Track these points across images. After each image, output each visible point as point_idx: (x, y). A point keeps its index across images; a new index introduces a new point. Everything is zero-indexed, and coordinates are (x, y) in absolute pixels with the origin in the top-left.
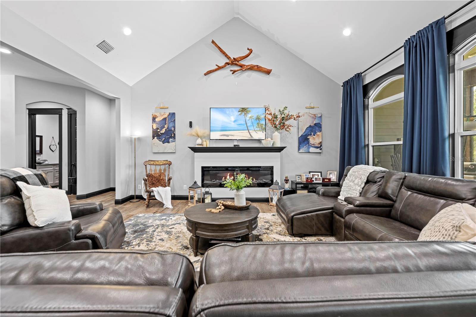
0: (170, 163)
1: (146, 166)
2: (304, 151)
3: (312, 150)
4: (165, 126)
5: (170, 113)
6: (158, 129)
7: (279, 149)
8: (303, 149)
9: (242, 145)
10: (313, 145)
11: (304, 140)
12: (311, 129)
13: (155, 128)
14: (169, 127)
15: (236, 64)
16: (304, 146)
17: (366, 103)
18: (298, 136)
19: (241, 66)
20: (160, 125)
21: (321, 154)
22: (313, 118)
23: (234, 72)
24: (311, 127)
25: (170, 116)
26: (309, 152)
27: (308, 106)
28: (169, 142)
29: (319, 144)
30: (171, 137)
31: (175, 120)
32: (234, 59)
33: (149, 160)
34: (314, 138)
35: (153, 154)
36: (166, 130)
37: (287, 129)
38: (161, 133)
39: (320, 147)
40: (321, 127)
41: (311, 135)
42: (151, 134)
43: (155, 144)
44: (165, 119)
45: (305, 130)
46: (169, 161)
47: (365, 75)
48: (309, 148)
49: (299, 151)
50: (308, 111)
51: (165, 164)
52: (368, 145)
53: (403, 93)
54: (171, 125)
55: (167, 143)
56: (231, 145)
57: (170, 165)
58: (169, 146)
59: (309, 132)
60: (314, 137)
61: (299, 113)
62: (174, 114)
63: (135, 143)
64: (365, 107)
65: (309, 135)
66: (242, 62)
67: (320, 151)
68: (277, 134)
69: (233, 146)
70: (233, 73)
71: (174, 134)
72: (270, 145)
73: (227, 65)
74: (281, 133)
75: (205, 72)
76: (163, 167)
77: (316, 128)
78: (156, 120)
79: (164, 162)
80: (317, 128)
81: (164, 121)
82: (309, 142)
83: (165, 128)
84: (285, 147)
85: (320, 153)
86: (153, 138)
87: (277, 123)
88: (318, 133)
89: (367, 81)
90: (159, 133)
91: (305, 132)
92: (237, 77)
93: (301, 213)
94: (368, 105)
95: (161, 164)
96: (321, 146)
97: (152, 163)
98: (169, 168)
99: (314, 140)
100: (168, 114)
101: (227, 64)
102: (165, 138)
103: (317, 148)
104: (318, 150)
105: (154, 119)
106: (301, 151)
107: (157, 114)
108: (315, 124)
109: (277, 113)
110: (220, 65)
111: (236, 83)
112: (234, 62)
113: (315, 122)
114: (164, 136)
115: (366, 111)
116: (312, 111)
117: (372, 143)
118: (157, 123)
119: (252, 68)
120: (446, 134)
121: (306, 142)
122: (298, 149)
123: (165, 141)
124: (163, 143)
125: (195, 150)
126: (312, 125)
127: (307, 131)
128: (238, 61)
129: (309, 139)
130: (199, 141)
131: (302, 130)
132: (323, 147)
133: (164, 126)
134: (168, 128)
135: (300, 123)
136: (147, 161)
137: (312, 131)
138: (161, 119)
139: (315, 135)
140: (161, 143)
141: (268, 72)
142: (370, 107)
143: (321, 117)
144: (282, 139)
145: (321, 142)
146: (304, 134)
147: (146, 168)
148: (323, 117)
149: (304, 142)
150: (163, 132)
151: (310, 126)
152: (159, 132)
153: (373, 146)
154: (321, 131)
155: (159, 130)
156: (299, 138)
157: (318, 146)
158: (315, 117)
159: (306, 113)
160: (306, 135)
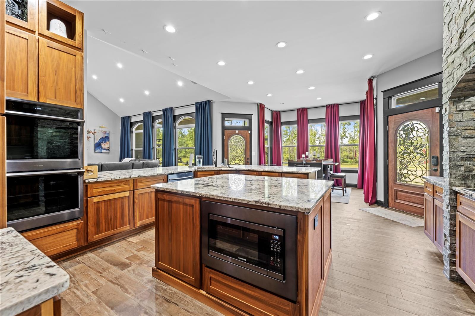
3: (103, 151)
8: (98, 150)
12: (102, 139)
17: (132, 130)
18: (94, 143)
22: (104, 133)
26: (102, 153)
27: (101, 126)
37: (87, 139)
39: (108, 149)
40: (109, 139)
41: (103, 143)
47: (131, 118)
48: (101, 150)
50: (100, 129)
52: (133, 149)
53: (142, 130)
61: (95, 130)
64: (132, 132)
65: (101, 143)
67: (109, 152)
77: (106, 139)
80: (107, 139)
82: (101, 147)
85: (109, 153)
88: (107, 142)
89: (133, 120)
94: (133, 131)
96: (109, 149)
99: (104, 145)
103: (107, 150)
104: (107, 152)
106: (96, 152)
108: (105, 137)
113: (105, 136)
115: (132, 134)
117: (134, 149)
120: (152, 147)
121: (99, 147)
122: (94, 150)
126: (104, 137)
127: (100, 140)
132: (110, 150)
135: (95, 136)
137: (103, 141)
139: (105, 143)
142: (133, 132)
143: (109, 133)
145: (109, 147)
146: (99, 142)
148: (110, 133)
149: (98, 146)
151: (102, 138)
153: (135, 150)
154: (109, 141)
156: (95, 144)
157: (106, 149)
158: (105, 133)
159: (100, 130)
160: (100, 142)
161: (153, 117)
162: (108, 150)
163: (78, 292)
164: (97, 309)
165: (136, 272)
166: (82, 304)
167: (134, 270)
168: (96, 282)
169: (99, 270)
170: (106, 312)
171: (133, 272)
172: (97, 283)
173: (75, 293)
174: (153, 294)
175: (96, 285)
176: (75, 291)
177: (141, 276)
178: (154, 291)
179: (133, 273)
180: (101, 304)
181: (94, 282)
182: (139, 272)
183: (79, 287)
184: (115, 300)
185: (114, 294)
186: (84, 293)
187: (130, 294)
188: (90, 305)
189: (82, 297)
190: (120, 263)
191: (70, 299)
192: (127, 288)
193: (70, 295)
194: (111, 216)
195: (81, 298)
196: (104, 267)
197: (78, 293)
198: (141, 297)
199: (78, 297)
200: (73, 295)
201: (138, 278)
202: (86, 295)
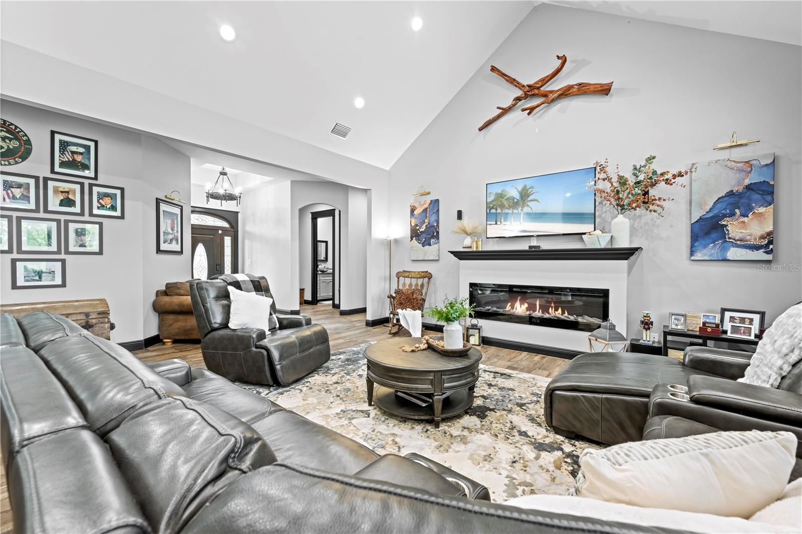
0: (430, 275)
1: (398, 278)
2: (706, 258)
3: (735, 253)
4: (426, 221)
5: (431, 201)
6: (417, 225)
7: (626, 254)
8: (705, 251)
9: (546, 245)
10: (738, 242)
11: (707, 231)
12: (731, 200)
13: (413, 225)
14: (431, 222)
15: (533, 95)
16: (709, 244)
18: (691, 220)
19: (545, 95)
20: (419, 220)
21: (773, 265)
22: (742, 171)
23: (531, 110)
24: (734, 194)
25: (431, 206)
26: (725, 260)
27: (726, 142)
28: (430, 245)
29: (762, 237)
30: (433, 237)
31: (438, 210)
32: (529, 86)
33: (404, 271)
34: (743, 222)
35: (411, 262)
36: (426, 226)
37: (651, 207)
38: (420, 232)
39: (768, 243)
40: (771, 193)
41: (732, 214)
42: (408, 233)
43: (414, 248)
44: (425, 210)
45: (712, 204)
46: (430, 273)
48: (724, 249)
49: (693, 258)
50: (721, 155)
51: (424, 277)
54: (433, 218)
55: (428, 246)
56: (524, 246)
57: (429, 279)
58: (431, 251)
59: (725, 209)
60: (746, 219)
62: (437, 201)
63: (391, 245)
65: (725, 216)
66: (546, 88)
67: (769, 257)
68: (621, 221)
69: (528, 249)
70: (529, 114)
71: (438, 233)
73: (518, 101)
74: (631, 218)
75: (481, 124)
76: (420, 281)
77: (752, 195)
78: (415, 212)
79: (423, 274)
80: (758, 196)
81: (424, 214)
82: (725, 234)
83: (425, 224)
85: (769, 262)
86: (412, 240)
88: (761, 210)
90: (419, 232)
91: (711, 209)
92: (539, 117)
93: (571, 388)
95: (418, 276)
96: (771, 242)
97: (406, 274)
98: (428, 283)
99: (742, 228)
100: (430, 201)
101: (518, 99)
102: (425, 238)
103: (756, 247)
104: (760, 255)
105: (412, 211)
106: (698, 256)
107: (417, 205)
108: (749, 188)
109: (628, 173)
110: (505, 106)
111: (537, 129)
112: (531, 91)
113: (747, 182)
114: (424, 235)
116: (738, 154)
118: (416, 218)
119: (566, 93)
121: (714, 235)
122: (689, 251)
123: (425, 243)
124: (423, 246)
125: (460, 255)
126: (739, 189)
127: (719, 206)
128: (538, 88)
129: (726, 226)
130: (468, 241)
131: (700, 205)
132: (779, 245)
133: (424, 221)
134: (429, 223)
136: (401, 272)
137: (736, 205)
138: (421, 211)
139: (747, 216)
140: (420, 245)
141: (605, 90)
143: (772, 164)
144: (633, 231)
145: (769, 234)
146: (710, 215)
147: (398, 281)
148: (780, 164)
149: (707, 233)
150: (423, 230)
151: (731, 194)
152: (418, 230)
154: (771, 203)
155: (418, 228)
156: (692, 225)
157: (758, 243)
158: (748, 167)
159: (719, 161)
160: (716, 216)
162: (767, 245)
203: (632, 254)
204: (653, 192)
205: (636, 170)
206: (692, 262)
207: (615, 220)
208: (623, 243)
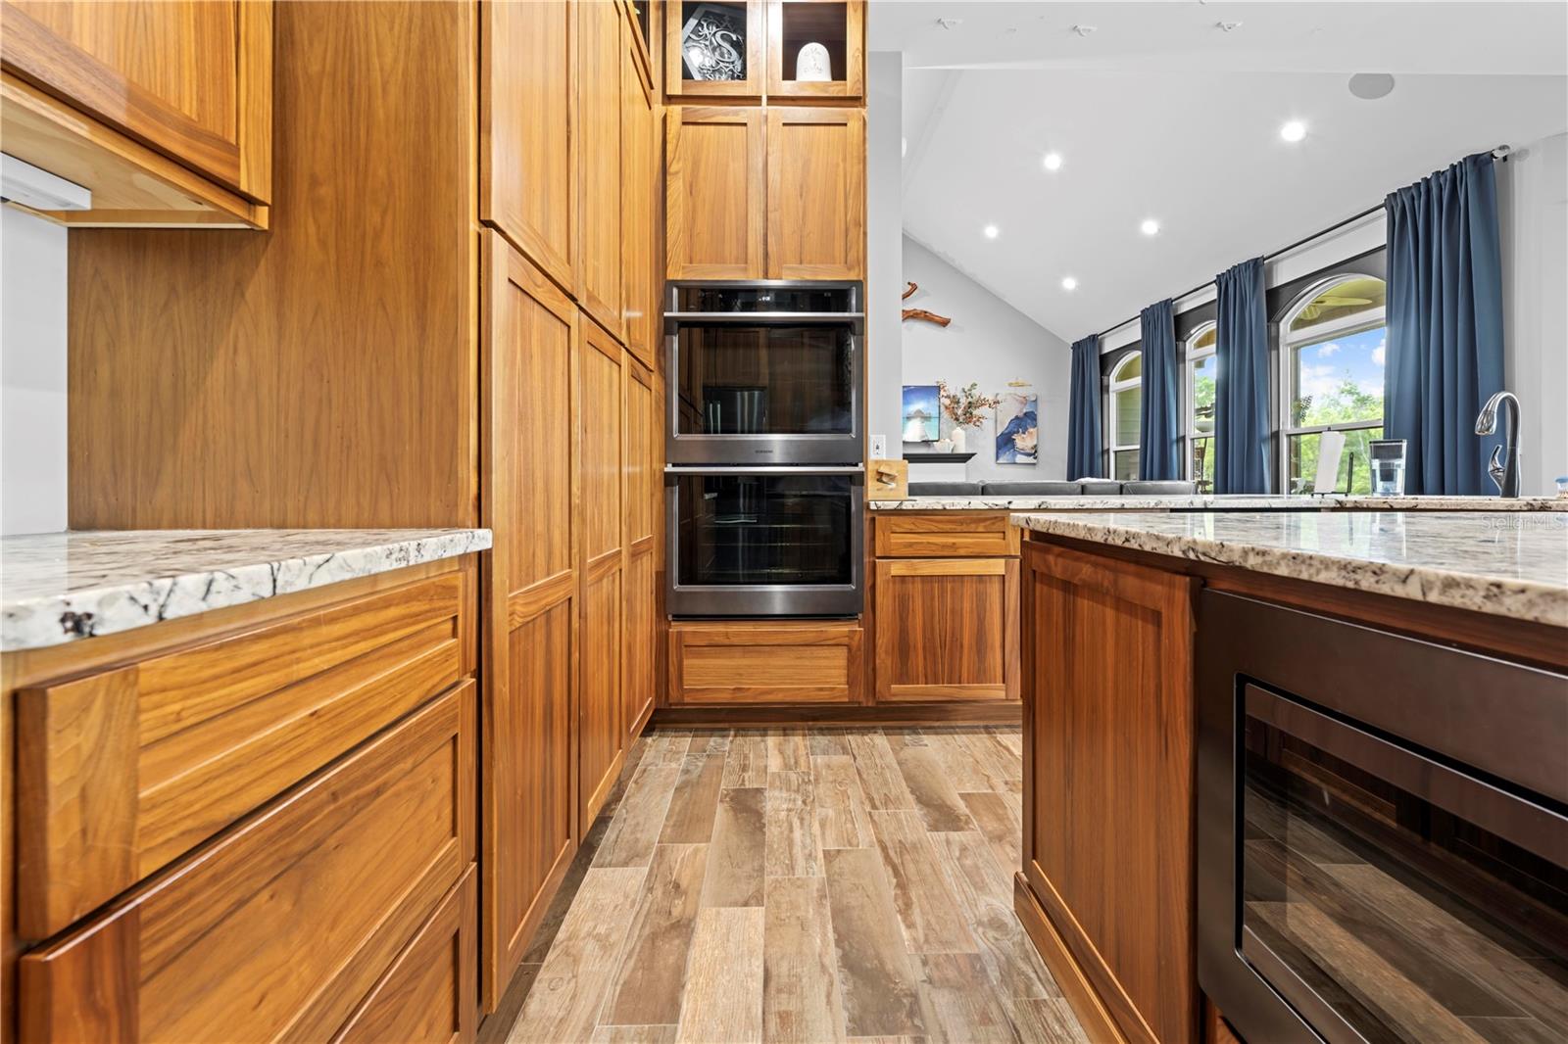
3: (1020, 458)
7: (964, 458)
8: (1005, 457)
11: (1005, 442)
17: (1105, 382)
22: (1022, 403)
27: (1013, 381)
37: (978, 423)
39: (1034, 453)
40: (1035, 420)
41: (1018, 432)
47: (1104, 338)
48: (1014, 456)
50: (1012, 390)
52: (1108, 450)
53: (1140, 377)
60: (1023, 435)
61: (997, 395)
64: (1104, 389)
65: (1015, 433)
67: (1035, 461)
68: (959, 432)
72: (948, 451)
74: (965, 430)
77: (1026, 420)
80: (1029, 421)
82: (1014, 446)
84: (973, 455)
85: (1034, 464)
87: (960, 412)
88: (1031, 430)
89: (1107, 348)
94: (1108, 386)
96: (1036, 452)
99: (1023, 441)
103: (1029, 455)
104: (1031, 460)
108: (1025, 414)
109: (960, 394)
113: (1025, 411)
115: (1105, 396)
116: (1022, 392)
117: (1114, 447)
119: (916, 317)
121: (1009, 446)
122: (995, 457)
126: (1021, 415)
131: (1002, 424)
132: (1040, 454)
135: (998, 412)
137: (1019, 426)
139: (1025, 433)
141: (944, 323)
142: (1111, 389)
143: (1035, 401)
144: (969, 440)
145: (1035, 446)
148: (1039, 401)
149: (1006, 444)
151: (1017, 418)
153: (1116, 452)
154: (1035, 426)
156: (997, 438)
157: (1028, 451)
158: (1025, 400)
159: (1010, 394)
160: (1009, 433)
161: (1179, 319)
162: (1034, 454)
163: (798, 829)
164: (807, 912)
165: (968, 862)
166: (787, 872)
167: (964, 849)
168: (849, 825)
169: (876, 796)
170: (818, 941)
171: (957, 854)
172: (849, 831)
173: (791, 830)
174: (982, 984)
175: (845, 835)
176: (796, 823)
177: (975, 885)
178: (994, 975)
179: (958, 859)
180: (822, 904)
181: (845, 823)
182: (977, 866)
183: (807, 817)
184: (861, 919)
185: (868, 896)
186: (808, 841)
187: (910, 926)
188: (798, 887)
189: (797, 850)
190: (940, 801)
191: (775, 839)
192: (914, 899)
193: (780, 826)
194: (943, 634)
195: (794, 851)
196: (890, 792)
197: (797, 834)
198: (937, 965)
199: (791, 844)
200: (786, 833)
201: (964, 885)
202: (807, 852)
203: (970, 458)
204: (976, 412)
205: (968, 394)
206: (1000, 466)
207: (954, 432)
208: (962, 450)
